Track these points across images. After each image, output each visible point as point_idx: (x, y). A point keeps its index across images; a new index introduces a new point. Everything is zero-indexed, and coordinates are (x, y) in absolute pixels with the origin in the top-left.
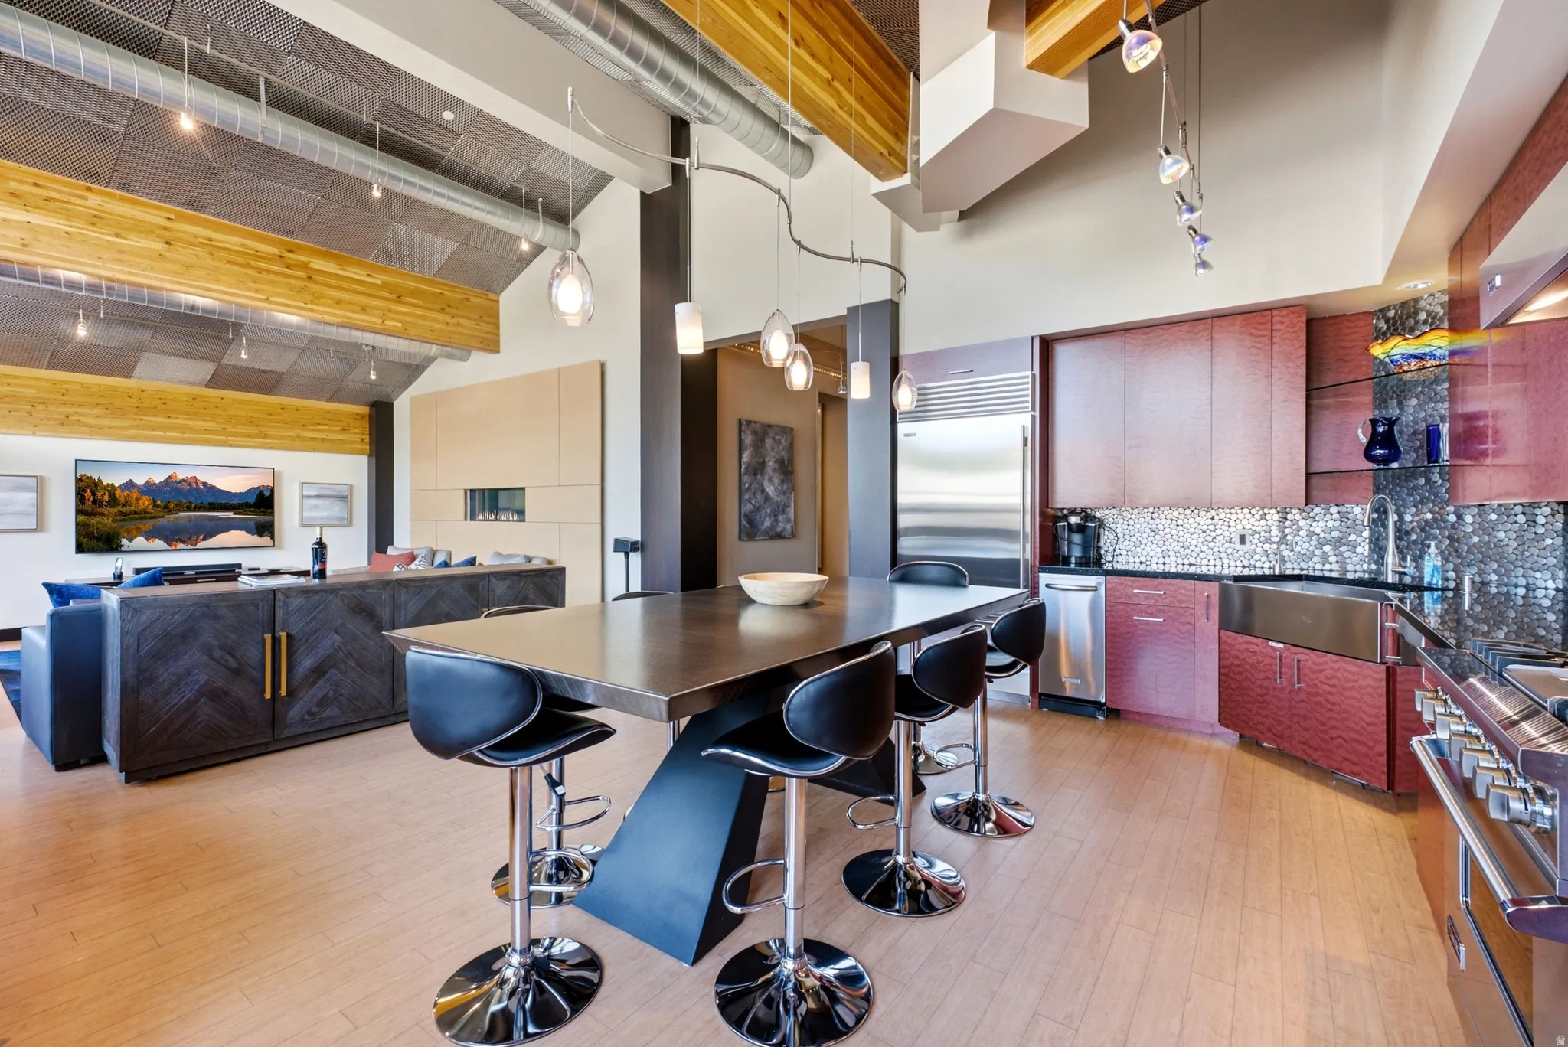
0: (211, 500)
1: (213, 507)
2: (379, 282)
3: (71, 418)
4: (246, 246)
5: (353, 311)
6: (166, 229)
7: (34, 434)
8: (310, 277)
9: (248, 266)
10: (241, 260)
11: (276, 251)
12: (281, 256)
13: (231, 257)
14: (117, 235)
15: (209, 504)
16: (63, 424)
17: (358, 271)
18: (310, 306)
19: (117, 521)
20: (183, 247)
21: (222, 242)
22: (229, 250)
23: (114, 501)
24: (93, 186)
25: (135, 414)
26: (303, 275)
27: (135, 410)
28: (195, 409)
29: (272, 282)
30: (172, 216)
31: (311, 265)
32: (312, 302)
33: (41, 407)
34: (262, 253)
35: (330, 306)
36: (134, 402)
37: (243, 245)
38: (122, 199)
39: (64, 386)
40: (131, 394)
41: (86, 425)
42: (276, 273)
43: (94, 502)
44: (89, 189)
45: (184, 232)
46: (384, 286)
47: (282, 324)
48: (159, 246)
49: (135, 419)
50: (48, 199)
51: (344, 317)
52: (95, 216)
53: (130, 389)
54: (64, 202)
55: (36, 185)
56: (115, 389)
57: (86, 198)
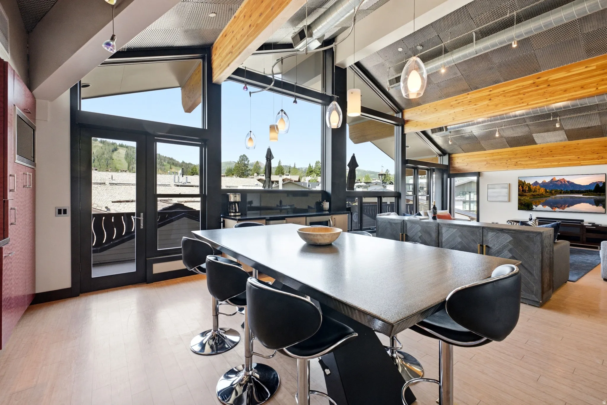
0: (571, 189)
1: (572, 192)
2: (594, 68)
3: (518, 163)
4: (519, 86)
5: (576, 91)
6: (489, 95)
7: (507, 170)
8: (549, 85)
9: (519, 94)
10: (516, 93)
11: (531, 82)
12: (534, 83)
13: (511, 94)
14: (475, 105)
15: (571, 191)
16: (515, 165)
17: (578, 69)
18: (549, 99)
19: (531, 198)
20: (495, 99)
21: (508, 90)
22: (511, 91)
23: (530, 190)
24: (468, 93)
25: (539, 158)
26: (545, 86)
27: (540, 156)
28: (564, 151)
29: (531, 96)
30: (491, 89)
31: (550, 79)
32: (550, 96)
33: (509, 161)
34: (526, 85)
35: (560, 94)
36: (539, 153)
37: (517, 87)
38: (477, 92)
39: (516, 152)
40: (538, 150)
41: (523, 165)
42: (531, 91)
43: (523, 191)
44: (468, 94)
45: (494, 93)
46: (598, 68)
47: (557, 109)
48: (487, 102)
49: (539, 160)
50: (459, 103)
51: (569, 96)
52: (470, 102)
53: (538, 148)
54: (462, 102)
55: (456, 100)
56: (532, 149)
57: (467, 98)
